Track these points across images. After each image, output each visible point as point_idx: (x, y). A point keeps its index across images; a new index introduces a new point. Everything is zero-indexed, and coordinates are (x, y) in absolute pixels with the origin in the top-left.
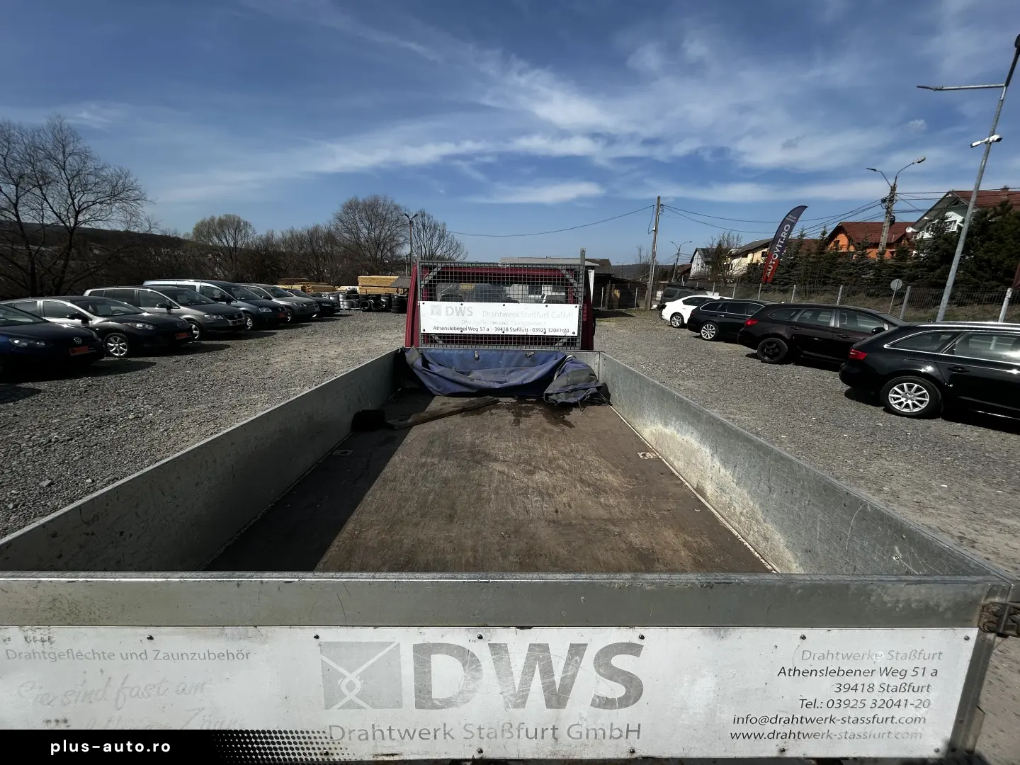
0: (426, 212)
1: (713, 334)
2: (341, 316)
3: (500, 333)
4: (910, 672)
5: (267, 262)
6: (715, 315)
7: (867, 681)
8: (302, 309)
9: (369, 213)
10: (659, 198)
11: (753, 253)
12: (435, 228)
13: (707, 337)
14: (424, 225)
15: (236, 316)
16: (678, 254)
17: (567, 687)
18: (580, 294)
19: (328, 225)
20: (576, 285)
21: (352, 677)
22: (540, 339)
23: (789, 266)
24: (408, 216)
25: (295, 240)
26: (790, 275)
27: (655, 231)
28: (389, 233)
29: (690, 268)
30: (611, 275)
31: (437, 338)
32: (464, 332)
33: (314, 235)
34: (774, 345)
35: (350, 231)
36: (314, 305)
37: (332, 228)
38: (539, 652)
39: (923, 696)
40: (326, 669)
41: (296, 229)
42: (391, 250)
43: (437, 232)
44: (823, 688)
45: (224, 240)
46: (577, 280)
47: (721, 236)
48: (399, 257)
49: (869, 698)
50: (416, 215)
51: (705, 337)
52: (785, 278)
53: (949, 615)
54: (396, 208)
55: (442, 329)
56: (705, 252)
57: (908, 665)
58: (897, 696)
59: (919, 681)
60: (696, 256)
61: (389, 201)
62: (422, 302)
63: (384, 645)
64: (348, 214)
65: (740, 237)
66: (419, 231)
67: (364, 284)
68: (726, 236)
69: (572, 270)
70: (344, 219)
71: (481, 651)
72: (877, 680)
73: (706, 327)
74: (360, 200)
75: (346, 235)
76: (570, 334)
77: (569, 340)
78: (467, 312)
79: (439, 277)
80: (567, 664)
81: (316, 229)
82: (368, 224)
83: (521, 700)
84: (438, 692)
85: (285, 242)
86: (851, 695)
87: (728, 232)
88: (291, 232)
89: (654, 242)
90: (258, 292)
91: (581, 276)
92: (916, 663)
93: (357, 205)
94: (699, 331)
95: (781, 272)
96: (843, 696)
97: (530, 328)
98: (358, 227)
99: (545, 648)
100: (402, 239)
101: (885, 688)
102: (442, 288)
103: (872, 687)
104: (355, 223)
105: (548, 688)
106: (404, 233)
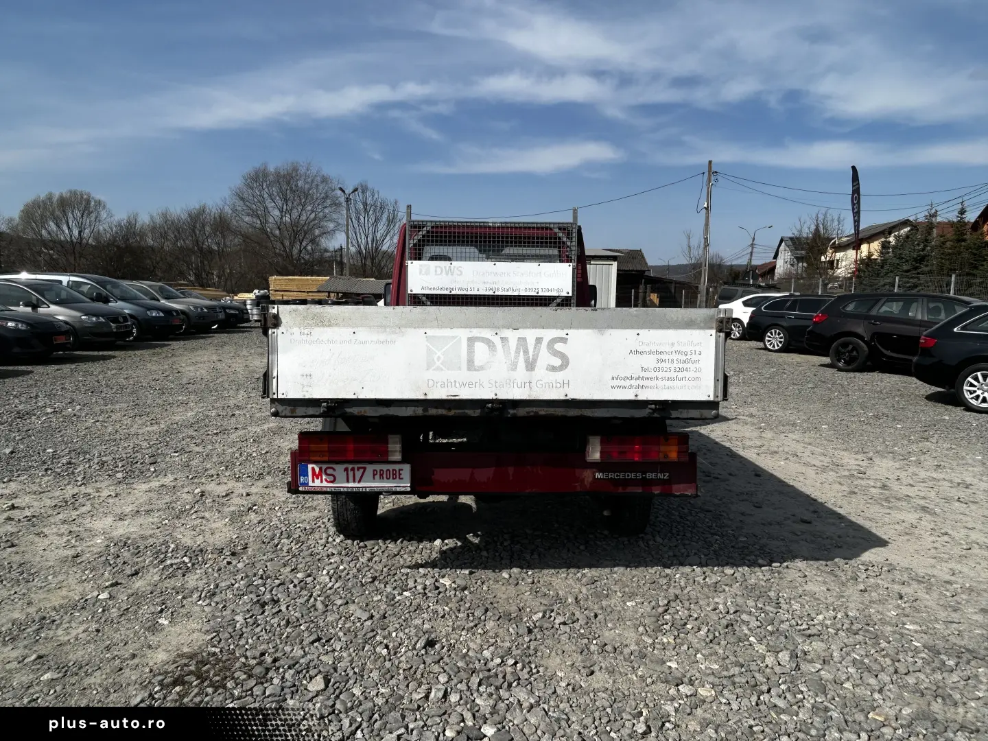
0: (370, 186)
1: (780, 342)
2: (251, 327)
3: (491, 293)
4: (689, 353)
5: (127, 259)
6: (782, 316)
7: (671, 357)
8: (201, 316)
9: (285, 187)
10: (710, 162)
11: (869, 243)
12: (382, 208)
13: (774, 346)
14: (365, 204)
15: (121, 320)
16: (752, 245)
17: (535, 361)
18: (573, 253)
19: (220, 203)
20: (569, 244)
21: (439, 354)
22: (532, 299)
23: (915, 260)
24: (343, 191)
25: (168, 228)
26: (918, 273)
27: (707, 209)
28: (313, 216)
29: (774, 268)
30: (644, 271)
31: (424, 299)
32: (453, 293)
33: (197, 219)
34: (851, 347)
35: (254, 214)
36: (218, 310)
37: (228, 210)
38: (523, 340)
39: (697, 365)
40: (429, 350)
41: (172, 210)
42: (313, 241)
43: (385, 216)
44: (650, 361)
45: (65, 228)
46: (571, 239)
47: (814, 217)
48: (326, 251)
49: (673, 366)
50: (356, 190)
51: (771, 347)
52: (912, 278)
53: (702, 325)
54: (325, 180)
55: (430, 289)
56: (795, 243)
57: (687, 349)
58: (685, 366)
59: (694, 358)
60: (782, 248)
61: (313, 171)
62: (410, 262)
63: (454, 337)
64: (252, 188)
65: (842, 218)
66: (357, 212)
67: (278, 288)
68: (821, 217)
69: (564, 229)
70: (246, 195)
71: (497, 340)
72: (675, 357)
73: (772, 334)
74: (271, 168)
75: (247, 219)
76: (564, 294)
77: (563, 301)
78: (456, 272)
79: (428, 236)
80: (535, 348)
81: (202, 211)
82: (280, 203)
83: (514, 367)
84: (477, 363)
85: (153, 229)
86: (663, 365)
87: (823, 211)
88: (164, 215)
89: (707, 224)
90: (141, 290)
91: (574, 235)
92: (691, 348)
93: (265, 174)
94: (762, 339)
95: (905, 268)
96: (660, 365)
97: (522, 287)
98: (266, 208)
99: (524, 339)
100: (331, 226)
101: (679, 361)
102: (430, 250)
103: (673, 361)
104: (262, 201)
105: (527, 361)
106: (335, 216)
